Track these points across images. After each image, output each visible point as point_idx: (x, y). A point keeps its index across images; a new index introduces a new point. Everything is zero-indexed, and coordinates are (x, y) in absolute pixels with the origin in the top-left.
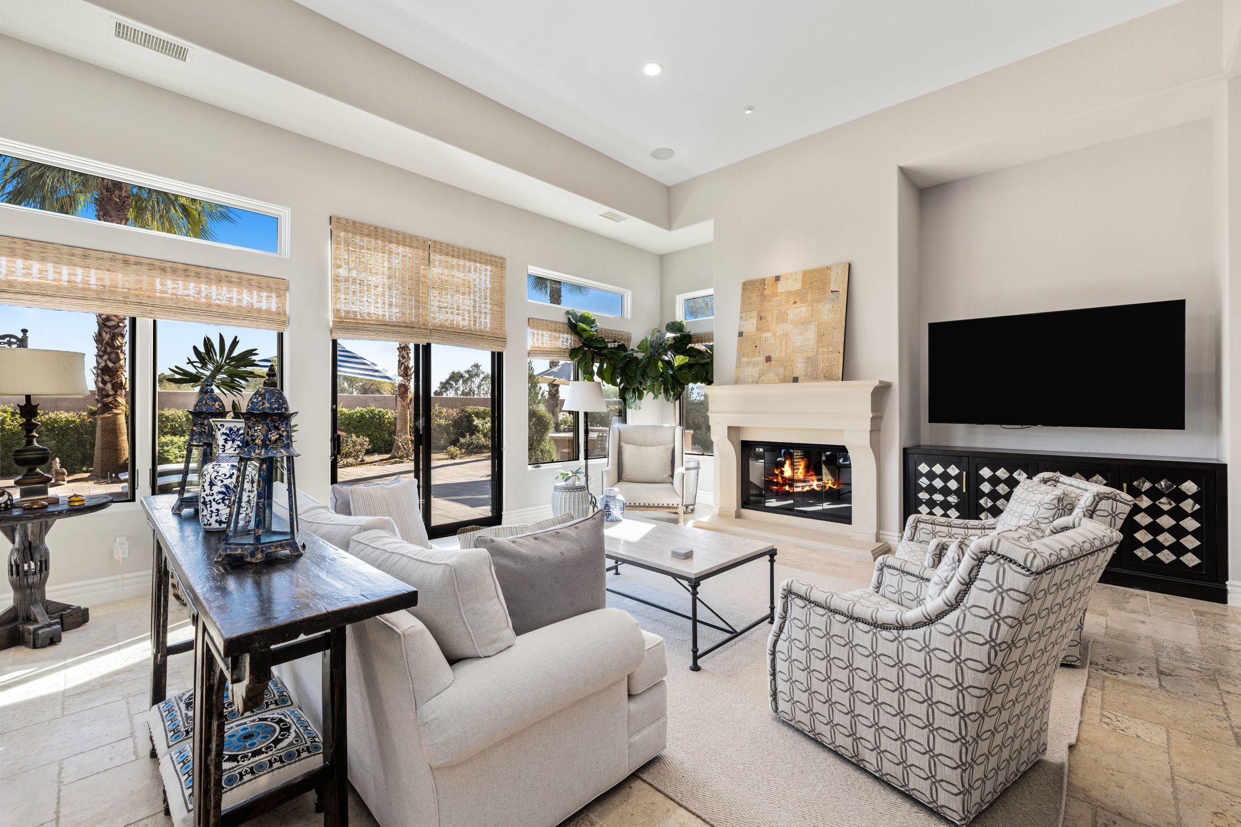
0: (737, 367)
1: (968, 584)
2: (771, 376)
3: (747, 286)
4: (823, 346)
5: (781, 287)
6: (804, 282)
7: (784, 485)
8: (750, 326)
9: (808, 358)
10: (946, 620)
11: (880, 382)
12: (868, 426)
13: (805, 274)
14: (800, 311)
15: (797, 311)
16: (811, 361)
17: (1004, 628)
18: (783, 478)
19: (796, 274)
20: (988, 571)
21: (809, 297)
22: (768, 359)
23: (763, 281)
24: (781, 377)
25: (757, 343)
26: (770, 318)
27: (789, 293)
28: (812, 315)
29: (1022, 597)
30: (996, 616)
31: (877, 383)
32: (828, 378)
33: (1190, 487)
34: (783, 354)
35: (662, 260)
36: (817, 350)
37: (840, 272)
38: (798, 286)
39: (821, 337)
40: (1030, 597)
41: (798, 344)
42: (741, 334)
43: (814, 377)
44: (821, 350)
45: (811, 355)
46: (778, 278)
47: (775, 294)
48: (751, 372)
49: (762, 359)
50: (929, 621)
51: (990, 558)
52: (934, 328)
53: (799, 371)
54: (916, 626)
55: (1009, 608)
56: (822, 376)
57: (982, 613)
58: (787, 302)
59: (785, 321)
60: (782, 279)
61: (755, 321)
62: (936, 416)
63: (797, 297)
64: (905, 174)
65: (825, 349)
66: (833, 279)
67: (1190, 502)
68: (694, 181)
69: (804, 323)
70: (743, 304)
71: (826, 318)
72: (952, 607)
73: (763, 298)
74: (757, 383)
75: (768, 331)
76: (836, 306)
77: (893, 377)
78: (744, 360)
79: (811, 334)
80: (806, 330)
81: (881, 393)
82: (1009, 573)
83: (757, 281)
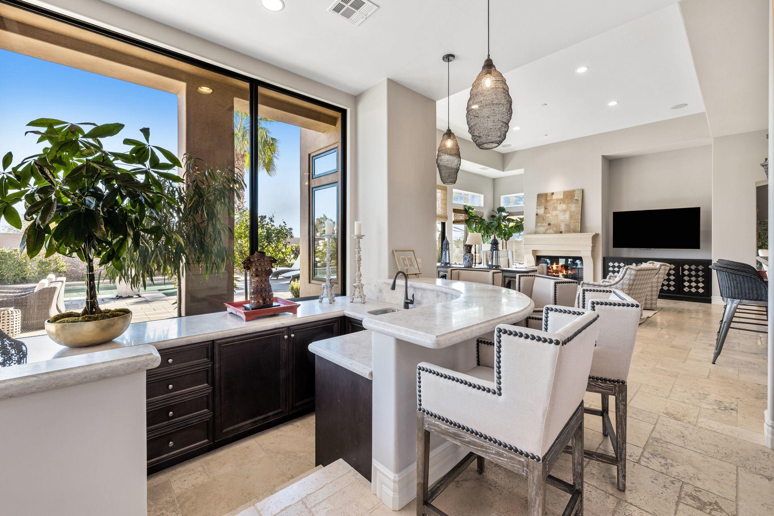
0: (536, 227)
1: (624, 275)
2: (551, 231)
3: (539, 196)
4: (572, 220)
5: (554, 197)
6: (564, 195)
7: (553, 273)
8: (541, 211)
9: (566, 224)
10: (620, 282)
11: (596, 233)
12: (590, 249)
13: (564, 192)
14: (563, 206)
15: (562, 206)
16: (567, 226)
17: (631, 281)
18: (553, 270)
19: (561, 192)
20: (628, 272)
21: (566, 202)
22: (549, 224)
23: (546, 194)
24: (555, 231)
25: (545, 218)
26: (550, 209)
27: (558, 200)
28: (568, 208)
29: (634, 275)
30: (630, 279)
31: (594, 234)
32: (575, 231)
33: (701, 267)
34: (556, 223)
35: (494, 180)
36: (570, 221)
37: (579, 192)
38: (562, 197)
39: (571, 217)
40: (636, 275)
41: (562, 219)
42: (537, 215)
43: (569, 231)
44: (571, 221)
45: (567, 223)
46: (553, 194)
47: (551, 200)
48: (542, 229)
49: (546, 224)
50: (617, 283)
51: (629, 269)
52: (615, 214)
53: (563, 228)
54: (614, 285)
55: (632, 277)
56: (572, 231)
57: (627, 279)
58: (557, 203)
59: (556, 210)
60: (554, 194)
61: (543, 210)
62: (615, 246)
63: (562, 201)
64: (604, 157)
65: (573, 221)
66: (576, 195)
67: (701, 272)
68: (514, 153)
69: (564, 211)
70: (538, 202)
71: (573, 209)
72: (621, 279)
73: (547, 201)
74: (545, 234)
75: (549, 214)
76: (577, 205)
77: (600, 231)
78: (539, 224)
79: (567, 216)
80: (565, 214)
81: (595, 238)
82: (632, 271)
83: (544, 194)
